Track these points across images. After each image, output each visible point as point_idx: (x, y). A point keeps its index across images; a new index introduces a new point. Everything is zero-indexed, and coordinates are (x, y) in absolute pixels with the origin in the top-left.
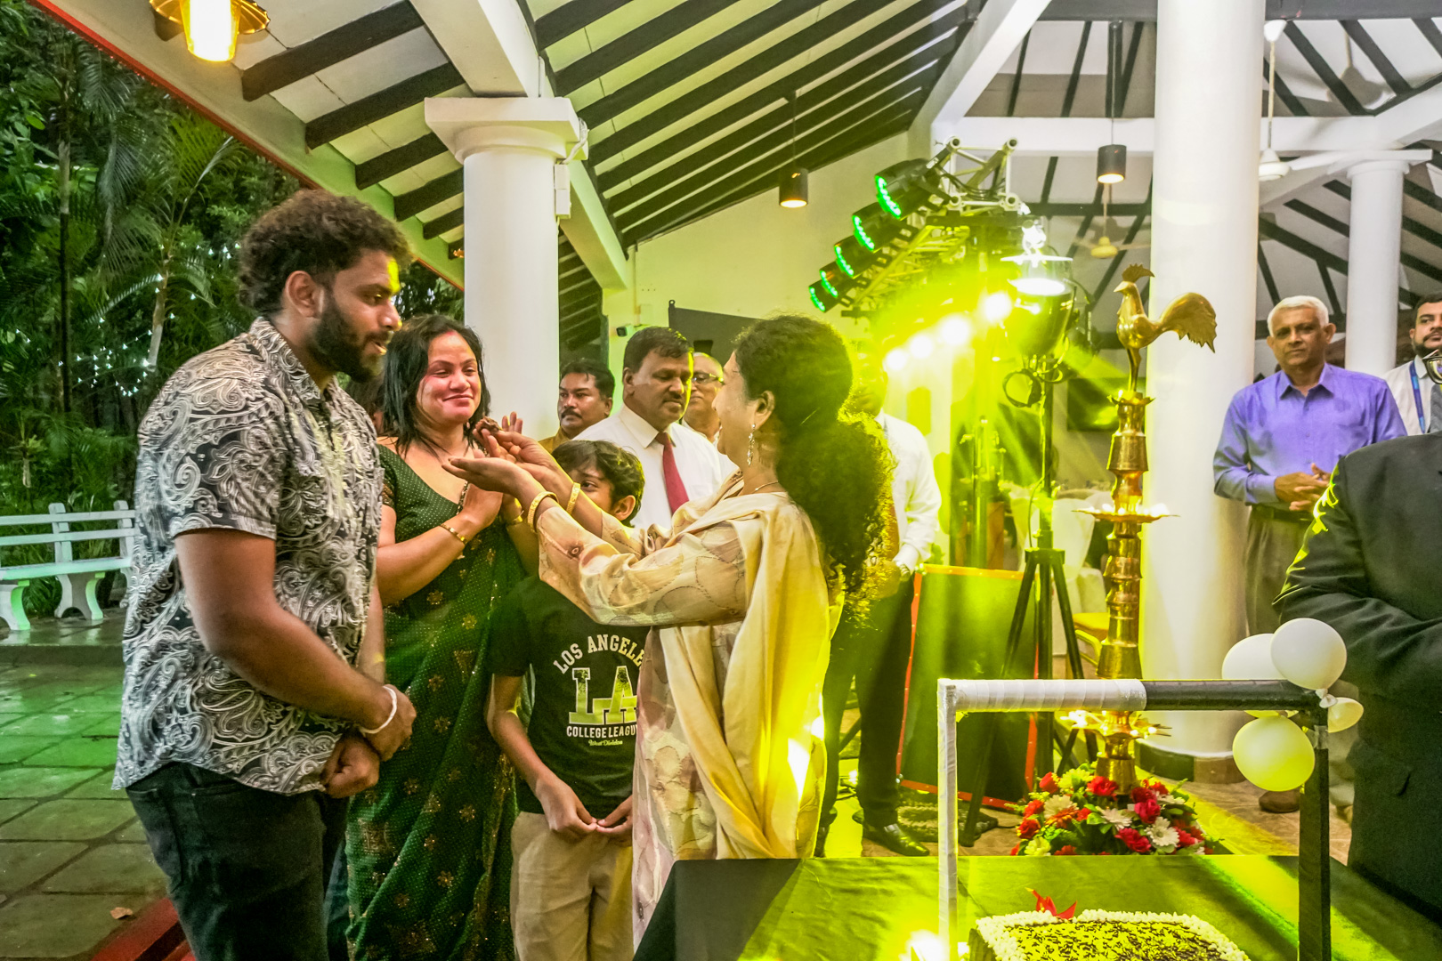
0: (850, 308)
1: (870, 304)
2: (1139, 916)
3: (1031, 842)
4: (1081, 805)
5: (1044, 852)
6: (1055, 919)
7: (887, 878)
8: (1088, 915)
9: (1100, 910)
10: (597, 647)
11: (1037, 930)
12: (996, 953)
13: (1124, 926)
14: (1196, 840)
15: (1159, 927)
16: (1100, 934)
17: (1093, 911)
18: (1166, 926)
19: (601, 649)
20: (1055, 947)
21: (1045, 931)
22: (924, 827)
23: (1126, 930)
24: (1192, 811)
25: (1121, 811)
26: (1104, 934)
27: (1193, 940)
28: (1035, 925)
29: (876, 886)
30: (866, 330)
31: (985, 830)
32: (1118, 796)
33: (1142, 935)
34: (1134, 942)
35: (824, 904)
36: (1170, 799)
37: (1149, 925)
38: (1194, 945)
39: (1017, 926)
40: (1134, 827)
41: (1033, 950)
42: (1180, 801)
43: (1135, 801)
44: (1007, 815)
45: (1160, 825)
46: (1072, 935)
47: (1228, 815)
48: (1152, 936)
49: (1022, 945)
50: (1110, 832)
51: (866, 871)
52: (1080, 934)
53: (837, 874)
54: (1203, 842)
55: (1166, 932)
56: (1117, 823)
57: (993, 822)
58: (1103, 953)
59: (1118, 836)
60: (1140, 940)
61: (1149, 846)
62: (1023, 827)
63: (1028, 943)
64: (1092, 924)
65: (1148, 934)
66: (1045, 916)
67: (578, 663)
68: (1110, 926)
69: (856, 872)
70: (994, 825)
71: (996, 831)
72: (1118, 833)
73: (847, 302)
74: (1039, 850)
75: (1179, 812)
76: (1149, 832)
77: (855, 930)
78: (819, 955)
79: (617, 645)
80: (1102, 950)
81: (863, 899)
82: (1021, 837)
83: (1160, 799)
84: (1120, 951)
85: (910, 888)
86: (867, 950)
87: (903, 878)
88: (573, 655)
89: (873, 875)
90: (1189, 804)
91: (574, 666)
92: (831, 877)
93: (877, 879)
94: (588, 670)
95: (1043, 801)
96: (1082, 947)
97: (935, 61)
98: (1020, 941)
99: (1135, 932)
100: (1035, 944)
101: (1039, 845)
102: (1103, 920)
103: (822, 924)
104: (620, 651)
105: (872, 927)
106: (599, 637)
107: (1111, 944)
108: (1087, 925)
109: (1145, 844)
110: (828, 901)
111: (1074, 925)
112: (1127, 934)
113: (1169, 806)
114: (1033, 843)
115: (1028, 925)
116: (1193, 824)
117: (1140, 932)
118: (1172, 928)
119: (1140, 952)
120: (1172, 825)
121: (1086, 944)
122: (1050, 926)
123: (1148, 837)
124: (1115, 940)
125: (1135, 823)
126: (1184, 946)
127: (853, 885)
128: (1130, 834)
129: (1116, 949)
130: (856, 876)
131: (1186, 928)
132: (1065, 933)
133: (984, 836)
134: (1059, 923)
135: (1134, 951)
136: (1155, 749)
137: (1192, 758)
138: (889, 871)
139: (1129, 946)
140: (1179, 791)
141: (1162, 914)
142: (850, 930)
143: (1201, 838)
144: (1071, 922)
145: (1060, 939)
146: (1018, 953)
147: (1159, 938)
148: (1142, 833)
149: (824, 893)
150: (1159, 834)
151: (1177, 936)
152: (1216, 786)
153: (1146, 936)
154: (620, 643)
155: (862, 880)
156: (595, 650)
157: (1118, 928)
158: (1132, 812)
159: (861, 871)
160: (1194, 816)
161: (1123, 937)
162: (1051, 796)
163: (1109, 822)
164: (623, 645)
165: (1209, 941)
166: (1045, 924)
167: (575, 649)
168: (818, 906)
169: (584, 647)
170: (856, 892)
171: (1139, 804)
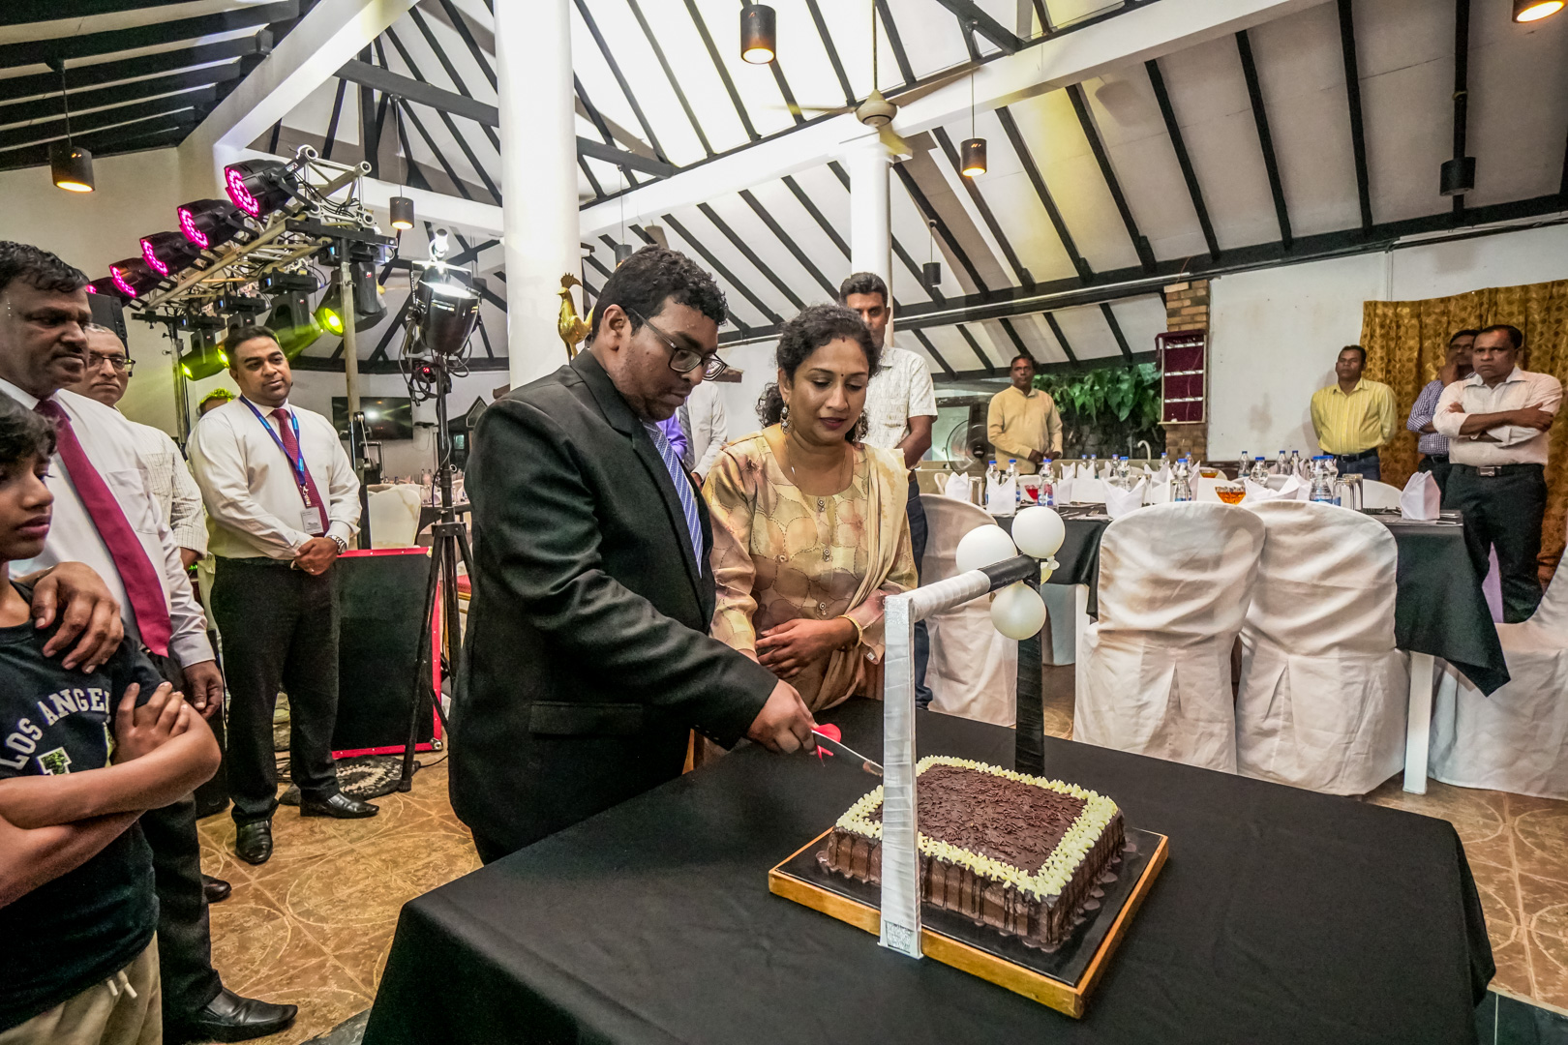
0: (143, 311)
1: (166, 309)
10: (56, 713)
19: (63, 714)
22: (359, 788)
30: (164, 335)
57: (417, 764)
67: (42, 746)
70: (418, 766)
73: (139, 305)
79: (84, 702)
88: (29, 736)
91: (38, 752)
94: (61, 750)
97: (213, 84)
104: (94, 708)
106: (53, 697)
154: (87, 697)
156: (56, 718)
164: (94, 699)
167: (27, 726)
169: (38, 720)
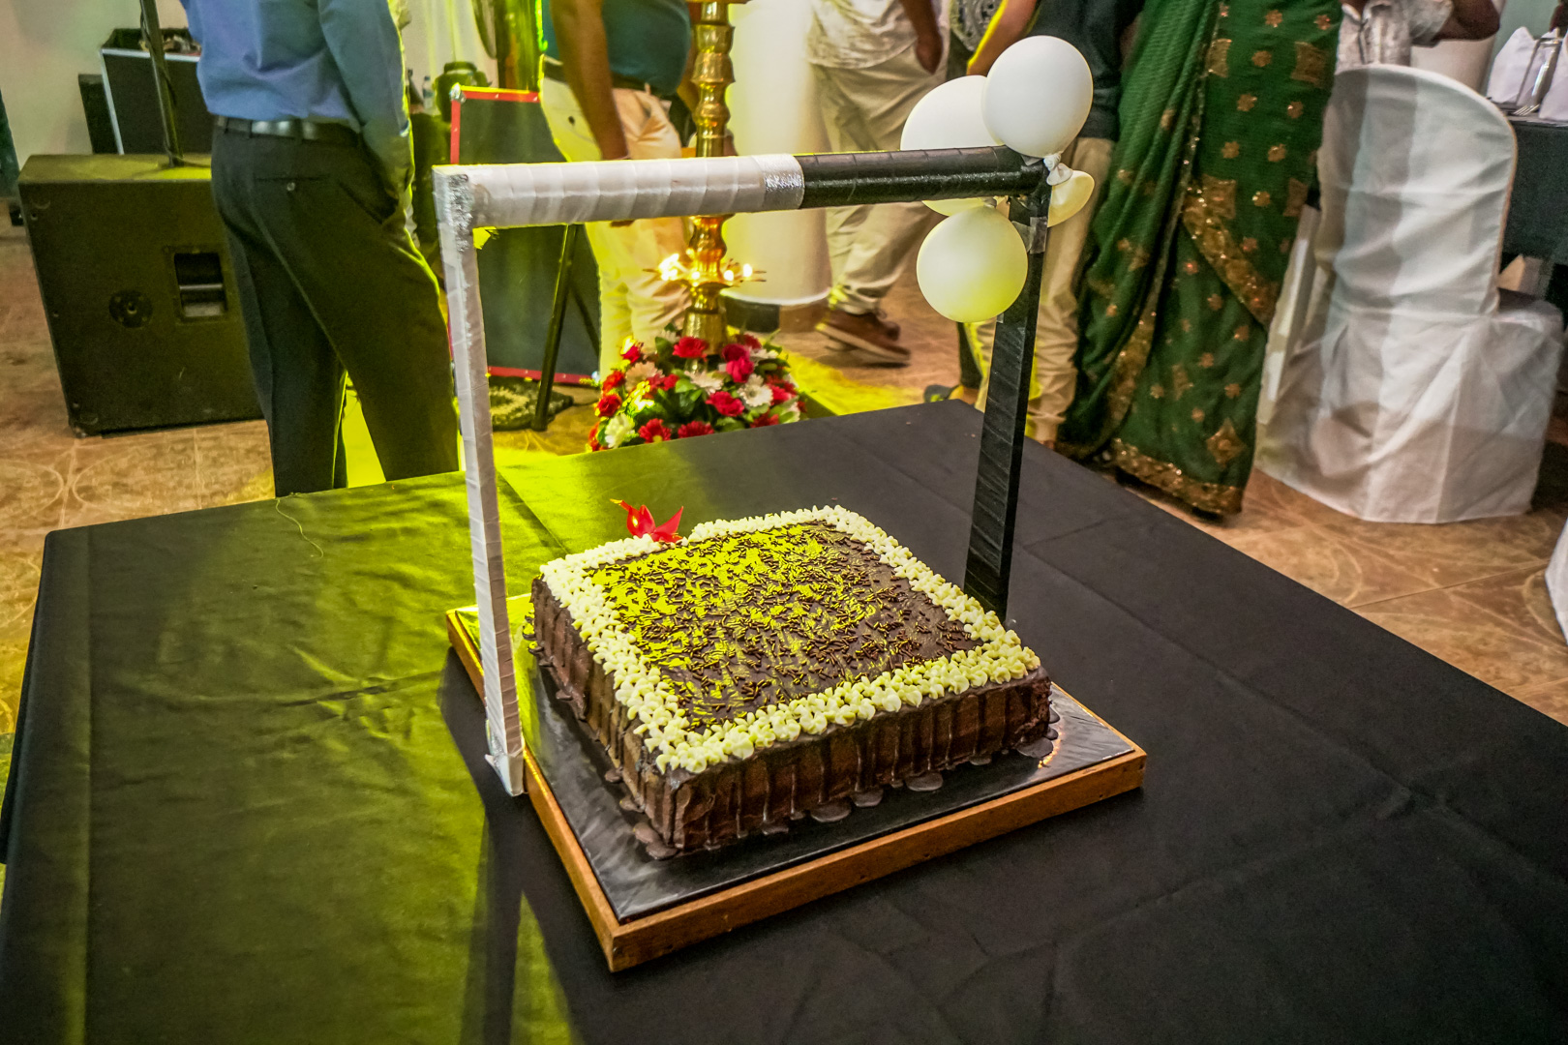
2: (771, 520)
3: (612, 421)
4: (666, 372)
5: (627, 430)
6: (656, 546)
7: (413, 510)
8: (703, 531)
9: (718, 521)
11: (632, 567)
12: (574, 615)
13: (754, 539)
14: (789, 396)
15: (796, 531)
16: (720, 558)
17: (709, 524)
18: (807, 528)
20: (661, 589)
21: (643, 567)
23: (756, 545)
24: (785, 364)
25: (712, 373)
26: (727, 557)
27: (842, 543)
28: (629, 559)
29: (395, 525)
31: (558, 410)
32: (709, 357)
33: (778, 548)
34: (768, 560)
35: (309, 566)
36: (762, 354)
37: (784, 531)
38: (846, 550)
39: (602, 566)
40: (725, 389)
41: (627, 601)
42: (773, 354)
43: (727, 360)
44: (581, 390)
45: (754, 383)
46: (684, 567)
47: (813, 363)
48: (791, 546)
49: (612, 595)
50: (700, 398)
51: (379, 504)
52: (694, 563)
53: (331, 516)
54: (797, 397)
55: (807, 536)
56: (708, 388)
57: (567, 401)
58: (729, 588)
59: (709, 402)
60: (776, 557)
61: (742, 409)
62: (602, 405)
63: (619, 592)
64: (709, 543)
65: (785, 546)
66: (645, 543)
68: (734, 543)
69: (362, 508)
70: (569, 403)
71: (572, 410)
72: (708, 398)
74: (621, 428)
75: (773, 367)
76: (741, 393)
77: (358, 598)
78: (297, 651)
80: (727, 583)
81: (374, 547)
82: (601, 415)
83: (753, 355)
84: (751, 579)
85: (445, 520)
86: (378, 627)
87: (437, 506)
89: (390, 509)
90: (782, 356)
92: (323, 521)
93: (396, 514)
95: (623, 371)
96: (698, 583)
98: (608, 590)
99: (769, 545)
100: (631, 591)
101: (622, 423)
102: (723, 534)
103: (304, 599)
105: (388, 589)
107: (738, 570)
108: (702, 546)
109: (738, 406)
110: (317, 559)
111: (685, 550)
112: (756, 551)
113: (764, 362)
114: (614, 421)
115: (618, 561)
116: (785, 379)
117: (775, 543)
118: (815, 530)
119: (779, 576)
120: (765, 382)
121: (704, 576)
122: (652, 557)
123: (740, 399)
124: (744, 562)
125: (727, 385)
126: (833, 553)
127: (359, 528)
128: (722, 397)
129: (746, 577)
130: (363, 514)
131: (831, 526)
132: (673, 565)
133: (558, 418)
134: (663, 551)
135: (771, 575)
136: (739, 301)
137: (776, 308)
138: (417, 498)
139: (763, 568)
140: (773, 344)
141: (799, 511)
142: (353, 603)
143: (794, 393)
144: (680, 545)
145: (667, 576)
146: (606, 610)
147: (799, 549)
148: (734, 395)
149: (311, 548)
150: (752, 394)
151: (822, 541)
152: (799, 335)
153: (783, 549)
155: (375, 518)
157: (745, 544)
158: (724, 374)
159: (372, 505)
160: (786, 369)
161: (753, 555)
162: (632, 364)
163: (698, 387)
165: (863, 539)
166: (644, 555)
168: (299, 570)
170: (361, 538)
171: (731, 363)
